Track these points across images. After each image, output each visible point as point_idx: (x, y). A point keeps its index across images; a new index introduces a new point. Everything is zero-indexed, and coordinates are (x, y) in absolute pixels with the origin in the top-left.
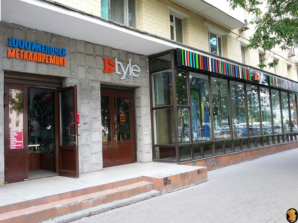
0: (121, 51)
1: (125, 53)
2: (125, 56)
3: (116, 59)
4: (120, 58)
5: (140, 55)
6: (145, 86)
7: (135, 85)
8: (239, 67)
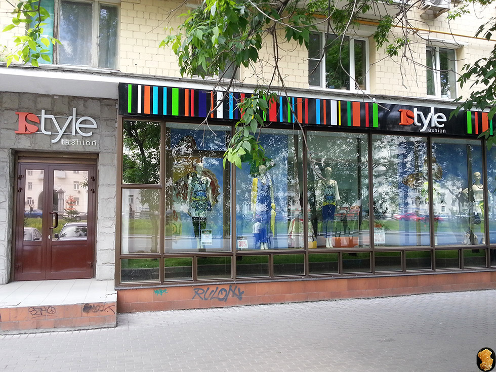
0: (57, 97)
1: (67, 99)
2: (67, 104)
3: (43, 111)
4: (55, 108)
5: (100, 100)
6: (109, 151)
7: (87, 150)
8: (328, 102)
